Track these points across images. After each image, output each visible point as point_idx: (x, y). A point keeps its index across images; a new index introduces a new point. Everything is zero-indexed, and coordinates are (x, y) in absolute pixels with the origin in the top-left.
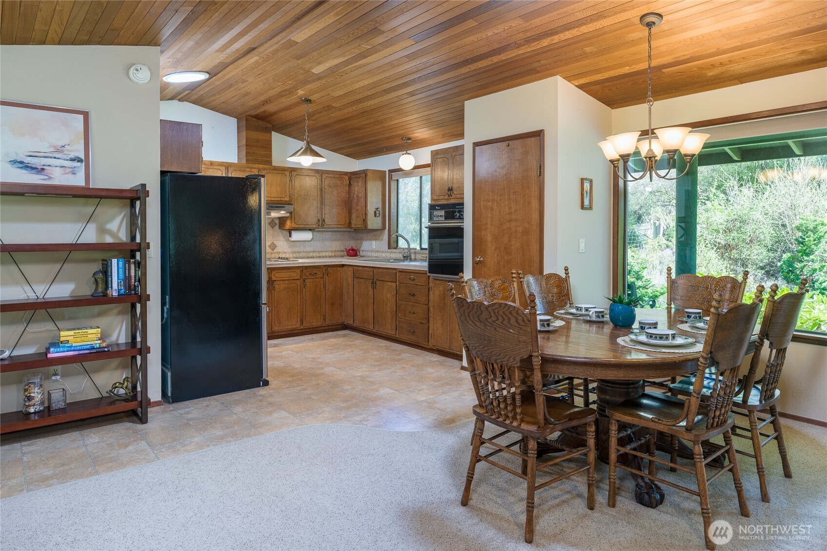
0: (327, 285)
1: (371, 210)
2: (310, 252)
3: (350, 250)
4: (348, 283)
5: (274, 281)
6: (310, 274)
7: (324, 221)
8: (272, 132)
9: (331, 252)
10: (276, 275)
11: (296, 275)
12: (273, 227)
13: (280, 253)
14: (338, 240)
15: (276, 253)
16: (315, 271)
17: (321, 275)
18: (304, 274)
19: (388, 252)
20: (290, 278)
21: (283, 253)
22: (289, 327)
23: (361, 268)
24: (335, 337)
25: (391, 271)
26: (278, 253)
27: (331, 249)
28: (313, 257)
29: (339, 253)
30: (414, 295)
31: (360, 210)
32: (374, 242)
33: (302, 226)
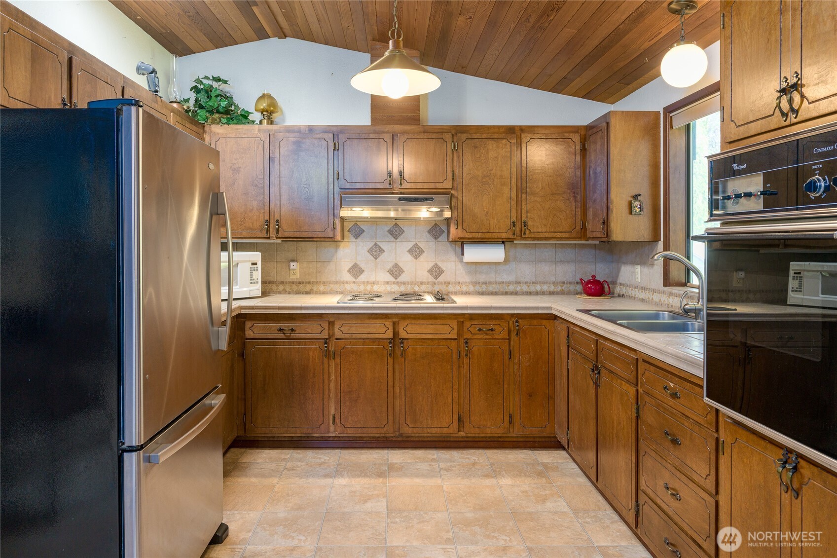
0: (517, 355)
1: (619, 199)
2: (509, 283)
3: (589, 282)
4: (561, 355)
5: (403, 339)
6: (480, 330)
7: (525, 224)
9: (554, 283)
10: (409, 329)
11: (448, 331)
12: (436, 237)
13: (449, 283)
14: (568, 262)
15: (441, 283)
16: (491, 324)
17: (504, 335)
18: (465, 329)
19: (664, 293)
20: (436, 337)
21: (455, 283)
22: (434, 431)
23: (577, 329)
24: (518, 472)
25: (626, 352)
26: (445, 283)
27: (553, 279)
28: (515, 293)
29: (572, 288)
30: (675, 442)
31: (598, 200)
32: (638, 268)
33: (479, 235)
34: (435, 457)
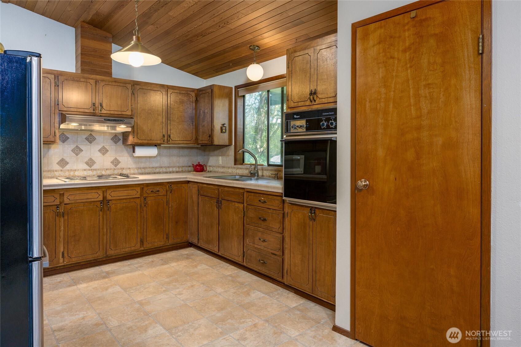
0: (171, 203)
1: (217, 126)
2: (156, 168)
3: (197, 165)
4: (193, 200)
5: (109, 200)
6: (152, 192)
7: (170, 137)
8: (112, 44)
9: (179, 167)
10: (113, 194)
11: (136, 193)
12: (116, 143)
13: (123, 169)
14: (185, 156)
15: (119, 169)
16: (157, 188)
17: (164, 193)
18: (144, 192)
19: (234, 168)
20: (128, 197)
21: (127, 169)
22: (127, 250)
23: (205, 185)
24: (177, 260)
25: (238, 190)
26: (121, 169)
27: (178, 165)
28: (159, 173)
29: (187, 169)
30: (264, 220)
31: (206, 126)
32: (220, 158)
33: (146, 142)
34: (129, 263)
